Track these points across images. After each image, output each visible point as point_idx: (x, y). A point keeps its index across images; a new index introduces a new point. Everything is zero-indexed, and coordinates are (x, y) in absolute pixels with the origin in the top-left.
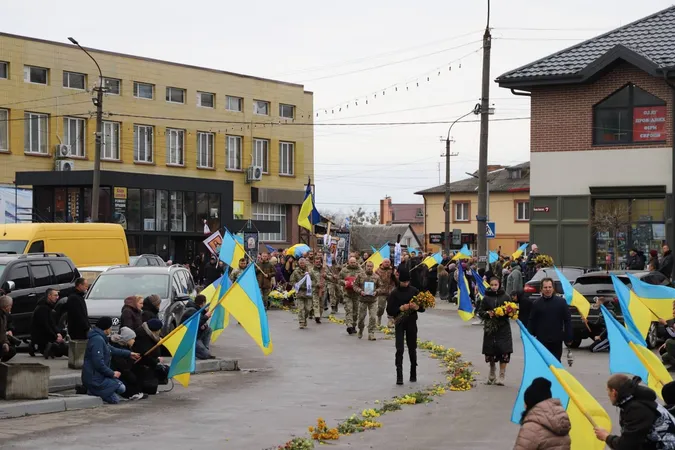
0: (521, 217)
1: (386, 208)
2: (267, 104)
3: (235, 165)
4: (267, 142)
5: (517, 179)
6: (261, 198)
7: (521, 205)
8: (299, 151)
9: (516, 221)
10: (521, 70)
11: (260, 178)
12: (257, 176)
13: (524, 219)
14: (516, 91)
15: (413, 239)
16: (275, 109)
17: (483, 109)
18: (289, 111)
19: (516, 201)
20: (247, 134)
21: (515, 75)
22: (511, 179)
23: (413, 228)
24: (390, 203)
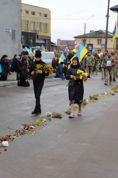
0: (99, 43)
1: (59, 41)
2: (41, 14)
3: (33, 29)
4: (41, 23)
5: (98, 34)
6: (39, 37)
7: (99, 40)
8: (48, 26)
9: (98, 45)
10: (116, 6)
11: (39, 32)
12: (38, 32)
13: (100, 44)
14: (114, 11)
15: (68, 49)
16: (43, 15)
17: (108, 16)
18: (46, 16)
19: (98, 40)
20: (36, 21)
21: (114, 8)
22: (96, 34)
23: (69, 47)
24: (60, 40)
